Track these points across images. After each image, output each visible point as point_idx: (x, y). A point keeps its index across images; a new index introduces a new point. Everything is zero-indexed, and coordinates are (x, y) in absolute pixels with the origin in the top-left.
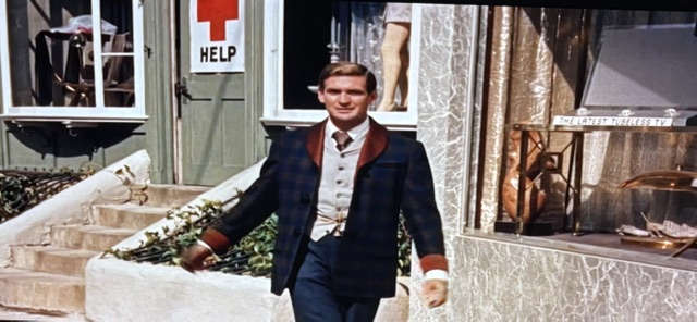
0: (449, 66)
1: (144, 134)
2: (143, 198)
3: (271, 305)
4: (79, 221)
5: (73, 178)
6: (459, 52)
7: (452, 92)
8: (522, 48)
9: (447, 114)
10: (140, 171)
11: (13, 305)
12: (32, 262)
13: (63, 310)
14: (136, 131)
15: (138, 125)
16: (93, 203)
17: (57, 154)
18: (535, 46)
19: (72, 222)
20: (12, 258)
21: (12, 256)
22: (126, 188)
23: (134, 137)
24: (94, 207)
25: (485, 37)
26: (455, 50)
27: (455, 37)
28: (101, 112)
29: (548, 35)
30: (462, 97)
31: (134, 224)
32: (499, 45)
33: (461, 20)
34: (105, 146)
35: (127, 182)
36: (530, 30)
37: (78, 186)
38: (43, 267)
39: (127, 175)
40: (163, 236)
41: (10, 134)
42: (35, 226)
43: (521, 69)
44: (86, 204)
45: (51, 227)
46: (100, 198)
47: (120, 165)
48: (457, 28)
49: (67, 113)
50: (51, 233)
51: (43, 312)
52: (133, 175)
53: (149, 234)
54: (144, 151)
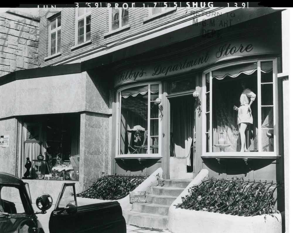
1: (161, 162)
2: (163, 184)
12: (140, 209)
13: (160, 229)
14: (158, 161)
15: (159, 159)
17: (131, 171)
22: (158, 181)
23: (157, 163)
24: (151, 187)
28: (149, 155)
31: (165, 193)
34: (148, 167)
35: (158, 179)
38: (144, 211)
41: (116, 163)
44: (148, 187)
46: (152, 184)
54: (161, 168)
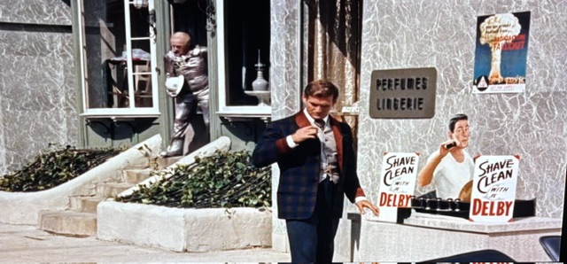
0: (284, 78)
1: (159, 124)
3: (183, 225)
4: (114, 180)
5: (113, 153)
6: (290, 70)
7: (286, 94)
8: (335, 65)
9: (284, 107)
10: (155, 147)
11: (60, 232)
12: (80, 206)
13: (89, 234)
14: (155, 122)
15: (156, 118)
16: (124, 169)
17: (113, 138)
18: (344, 64)
19: (110, 181)
20: (70, 204)
21: (70, 203)
22: (146, 159)
23: (153, 126)
24: (124, 171)
25: (307, 60)
26: (287, 68)
27: (286, 62)
28: (132, 111)
29: (351, 57)
30: (294, 97)
32: (317, 64)
33: (290, 51)
34: (139, 132)
35: (147, 155)
36: (339, 54)
37: (116, 157)
38: (85, 209)
39: (145, 150)
40: (148, 186)
41: (89, 127)
42: (85, 184)
43: (335, 78)
44: (119, 169)
45: (96, 184)
46: (128, 166)
47: (141, 144)
48: (287, 55)
49: (114, 112)
50: (96, 188)
51: (77, 236)
52: (150, 150)
53: (141, 186)
54: (159, 135)
